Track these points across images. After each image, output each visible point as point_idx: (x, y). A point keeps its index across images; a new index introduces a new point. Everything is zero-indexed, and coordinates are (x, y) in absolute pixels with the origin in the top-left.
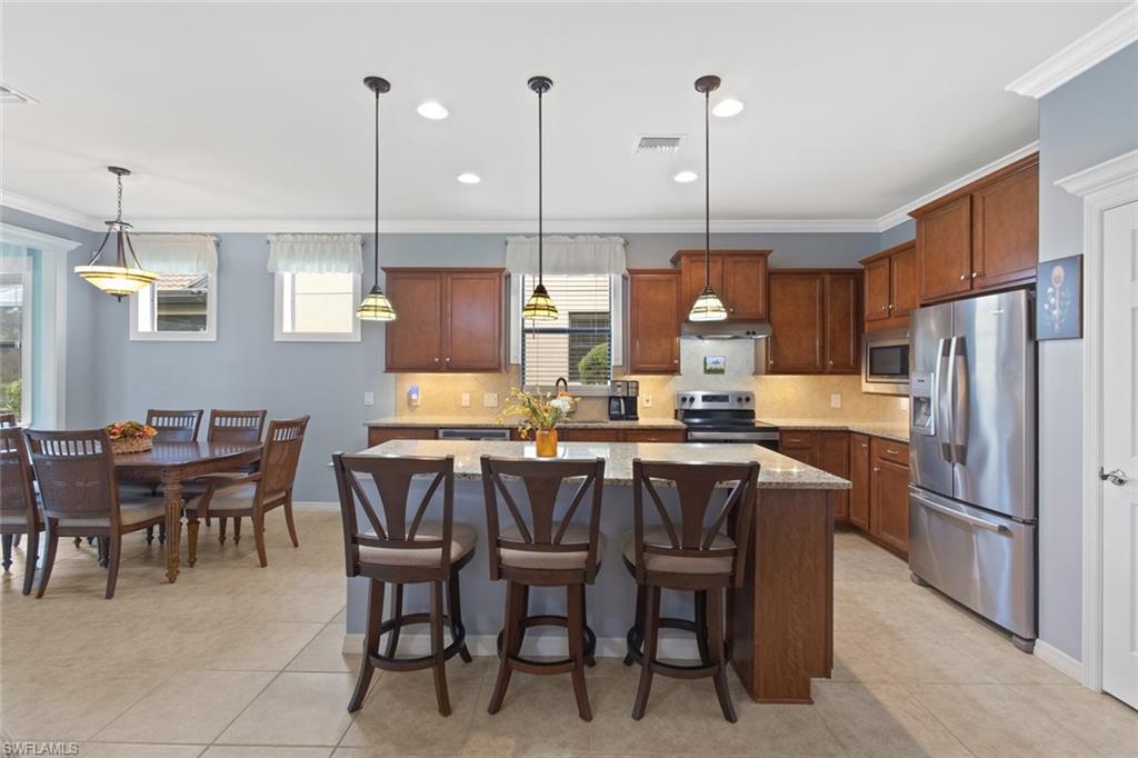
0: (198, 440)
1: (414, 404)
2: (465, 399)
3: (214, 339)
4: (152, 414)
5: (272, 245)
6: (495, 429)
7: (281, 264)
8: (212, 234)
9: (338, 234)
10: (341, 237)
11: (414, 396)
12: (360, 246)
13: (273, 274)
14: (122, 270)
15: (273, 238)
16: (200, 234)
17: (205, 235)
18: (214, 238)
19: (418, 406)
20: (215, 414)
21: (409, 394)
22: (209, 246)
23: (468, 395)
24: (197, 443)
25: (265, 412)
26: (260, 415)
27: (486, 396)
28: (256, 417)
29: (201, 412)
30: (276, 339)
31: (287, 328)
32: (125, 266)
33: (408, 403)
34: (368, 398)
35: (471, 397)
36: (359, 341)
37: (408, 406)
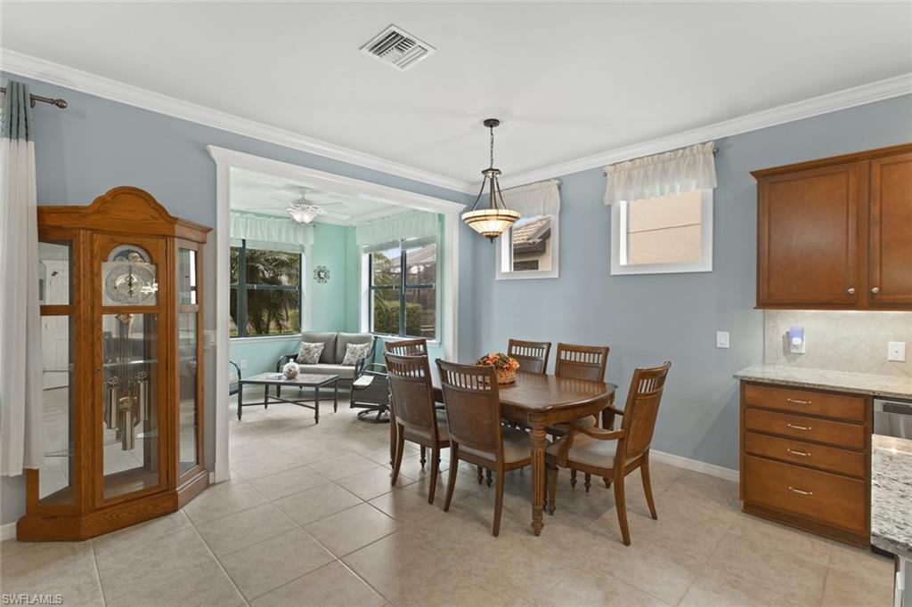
0: (547, 373)
1: (793, 351)
3: (557, 276)
4: (512, 343)
5: (609, 176)
7: (618, 194)
8: (556, 179)
10: (687, 150)
11: (796, 341)
12: (712, 155)
13: (610, 206)
14: (493, 212)
15: (610, 169)
16: (545, 180)
17: (549, 180)
18: (557, 182)
19: (800, 355)
20: (561, 347)
21: (788, 336)
22: (553, 190)
24: (546, 376)
25: (607, 350)
26: (603, 352)
28: (599, 354)
29: (550, 345)
30: (612, 274)
31: (623, 261)
32: (496, 208)
33: (784, 349)
34: (723, 339)
35: (906, 346)
36: (710, 269)
37: (785, 354)
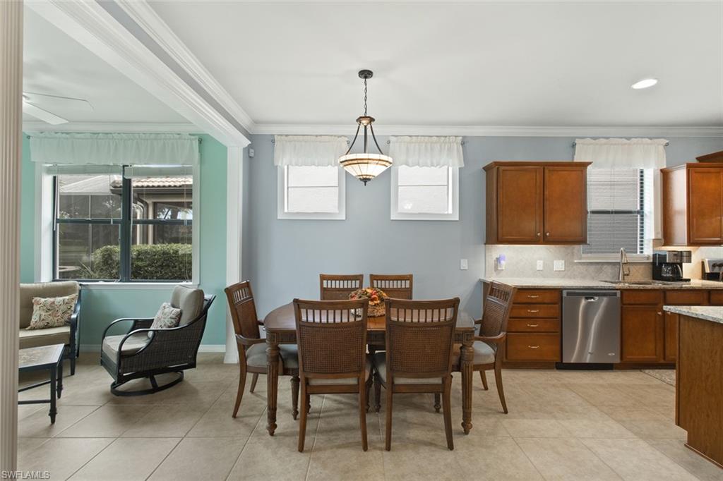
1: (500, 268)
2: (540, 265)
3: (344, 218)
5: (391, 144)
6: (605, 289)
7: (400, 159)
8: (346, 137)
9: (446, 137)
11: (503, 263)
12: (461, 146)
15: (392, 139)
16: (335, 136)
17: (339, 137)
18: (347, 139)
19: (502, 270)
20: (373, 278)
23: (542, 262)
26: (409, 278)
27: (555, 262)
28: (406, 280)
30: (392, 219)
33: (495, 267)
34: (464, 264)
35: (544, 263)
36: (457, 219)
37: (495, 271)
